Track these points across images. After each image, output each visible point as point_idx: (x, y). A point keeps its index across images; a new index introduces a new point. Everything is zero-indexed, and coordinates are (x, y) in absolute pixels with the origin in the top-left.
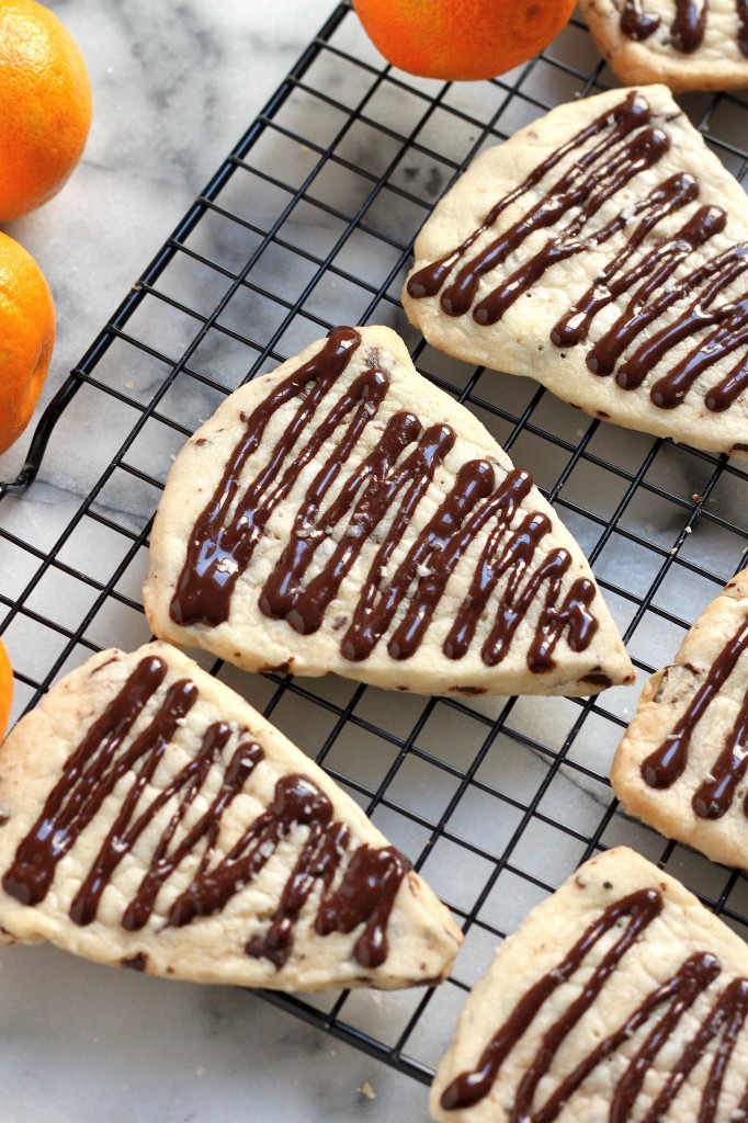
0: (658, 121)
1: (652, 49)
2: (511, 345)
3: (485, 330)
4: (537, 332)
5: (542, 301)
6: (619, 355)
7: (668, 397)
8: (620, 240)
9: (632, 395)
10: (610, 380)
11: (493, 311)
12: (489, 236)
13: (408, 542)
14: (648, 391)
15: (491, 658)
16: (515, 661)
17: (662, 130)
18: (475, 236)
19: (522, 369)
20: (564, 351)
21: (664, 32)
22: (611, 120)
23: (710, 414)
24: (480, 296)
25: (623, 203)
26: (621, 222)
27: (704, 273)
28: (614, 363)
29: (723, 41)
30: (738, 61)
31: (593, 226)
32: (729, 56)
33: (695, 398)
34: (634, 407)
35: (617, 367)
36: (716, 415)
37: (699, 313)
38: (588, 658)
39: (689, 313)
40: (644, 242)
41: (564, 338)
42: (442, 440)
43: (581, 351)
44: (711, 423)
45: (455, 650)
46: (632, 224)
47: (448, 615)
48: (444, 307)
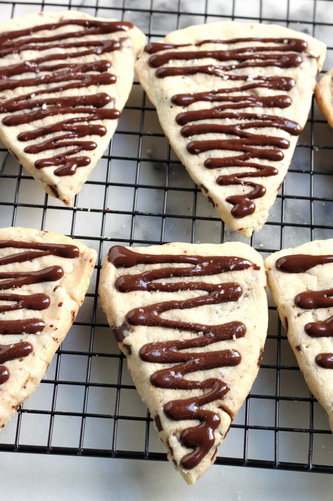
0: (304, 54)
2: (158, 90)
3: (155, 78)
4: (169, 92)
5: (185, 83)
6: (191, 121)
7: (192, 150)
8: (239, 84)
9: (182, 139)
10: (180, 128)
11: (164, 74)
12: (194, 49)
14: (189, 142)
15: (28, 151)
16: (33, 158)
17: (302, 58)
18: (187, 45)
19: (155, 102)
20: (172, 105)
22: (286, 41)
23: (203, 166)
24: (166, 66)
25: (253, 73)
26: (245, 78)
27: (255, 117)
28: (186, 123)
31: (236, 72)
33: (203, 157)
34: (178, 144)
35: (186, 125)
36: (205, 168)
37: (238, 129)
38: (56, 180)
39: (234, 126)
40: (248, 91)
41: (178, 100)
43: (180, 110)
44: (200, 170)
45: (21, 138)
46: (249, 81)
47: (35, 126)
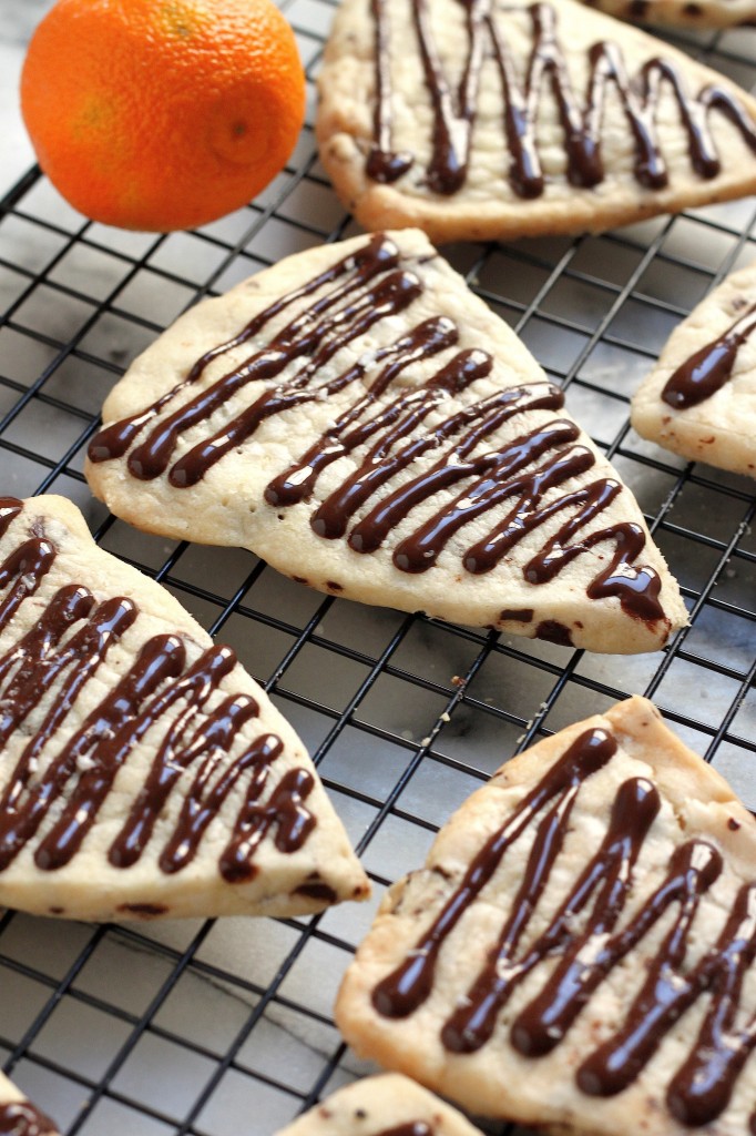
0: (408, 265)
1: (404, 192)
2: (217, 508)
3: (182, 493)
4: (246, 490)
5: (256, 457)
6: (351, 513)
7: (415, 559)
8: (357, 389)
9: (369, 559)
10: (341, 543)
11: (194, 470)
12: (192, 391)
13: (67, 731)
14: (390, 553)
15: (170, 864)
16: (204, 867)
17: (414, 273)
18: (175, 392)
19: (231, 538)
20: (281, 511)
21: (418, 173)
22: (350, 264)
23: (470, 576)
24: (177, 456)
25: (362, 350)
26: (359, 370)
27: (464, 419)
28: (344, 522)
29: (491, 180)
30: (510, 202)
31: (325, 376)
32: (499, 197)
33: (450, 559)
34: (372, 575)
35: (350, 528)
36: (477, 577)
37: (454, 462)
38: (303, 860)
39: (443, 463)
40: (388, 390)
41: (282, 495)
42: (120, 615)
43: (303, 512)
44: (472, 587)
45: (123, 856)
46: (372, 371)
47: (116, 815)
48: (133, 472)
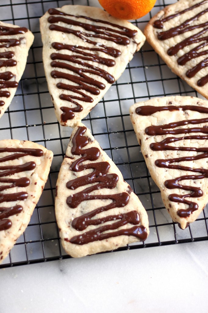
0: (132, 40)
1: (154, 31)
2: (47, 36)
3: (48, 29)
4: (52, 39)
5: (62, 37)
6: (58, 59)
7: (55, 75)
8: (91, 46)
9: (50, 67)
10: (51, 61)
11: (52, 28)
14: (53, 70)
17: (130, 41)
18: (72, 16)
19: (44, 41)
20: (52, 47)
21: (160, 31)
22: (125, 30)
23: (56, 86)
24: (56, 24)
26: (95, 43)
27: (92, 67)
29: (167, 45)
30: (165, 51)
31: (91, 39)
32: (164, 49)
33: (58, 81)
34: (48, 69)
35: (55, 60)
37: (81, 71)
39: (79, 69)
40: (94, 51)
41: (56, 46)
43: (55, 51)
44: (54, 87)
46: (96, 46)
48: (49, 18)
